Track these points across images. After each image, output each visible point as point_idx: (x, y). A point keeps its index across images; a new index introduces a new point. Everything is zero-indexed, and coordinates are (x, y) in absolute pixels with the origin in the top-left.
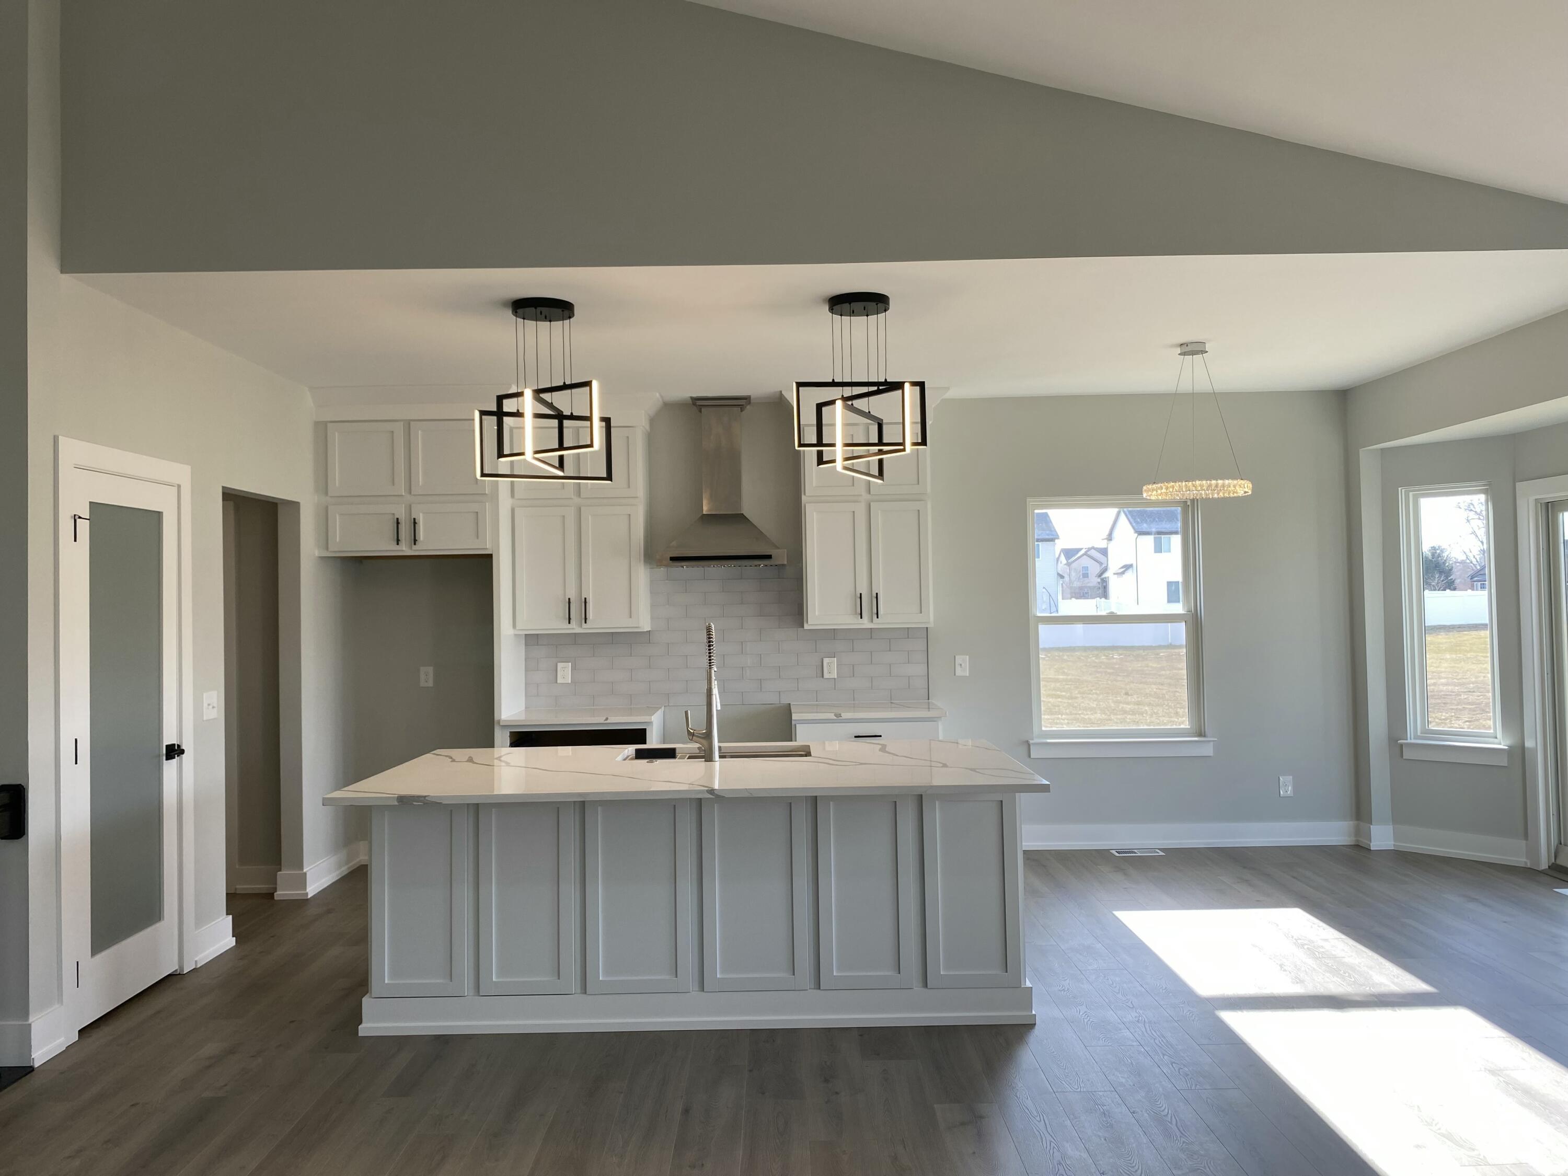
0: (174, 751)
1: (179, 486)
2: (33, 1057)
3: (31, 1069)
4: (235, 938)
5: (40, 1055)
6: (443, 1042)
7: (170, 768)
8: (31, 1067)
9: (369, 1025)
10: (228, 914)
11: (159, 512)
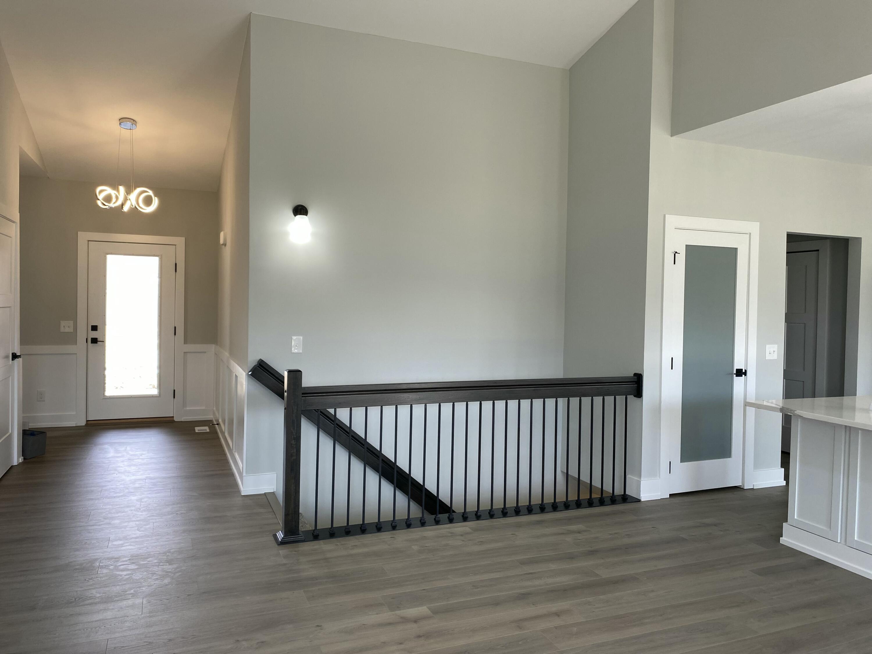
0: (740, 373)
1: (750, 234)
2: (641, 496)
3: (639, 501)
4: (785, 481)
5: (645, 496)
6: (819, 563)
7: (738, 382)
8: (640, 500)
9: (785, 539)
10: (782, 467)
11: (736, 248)
